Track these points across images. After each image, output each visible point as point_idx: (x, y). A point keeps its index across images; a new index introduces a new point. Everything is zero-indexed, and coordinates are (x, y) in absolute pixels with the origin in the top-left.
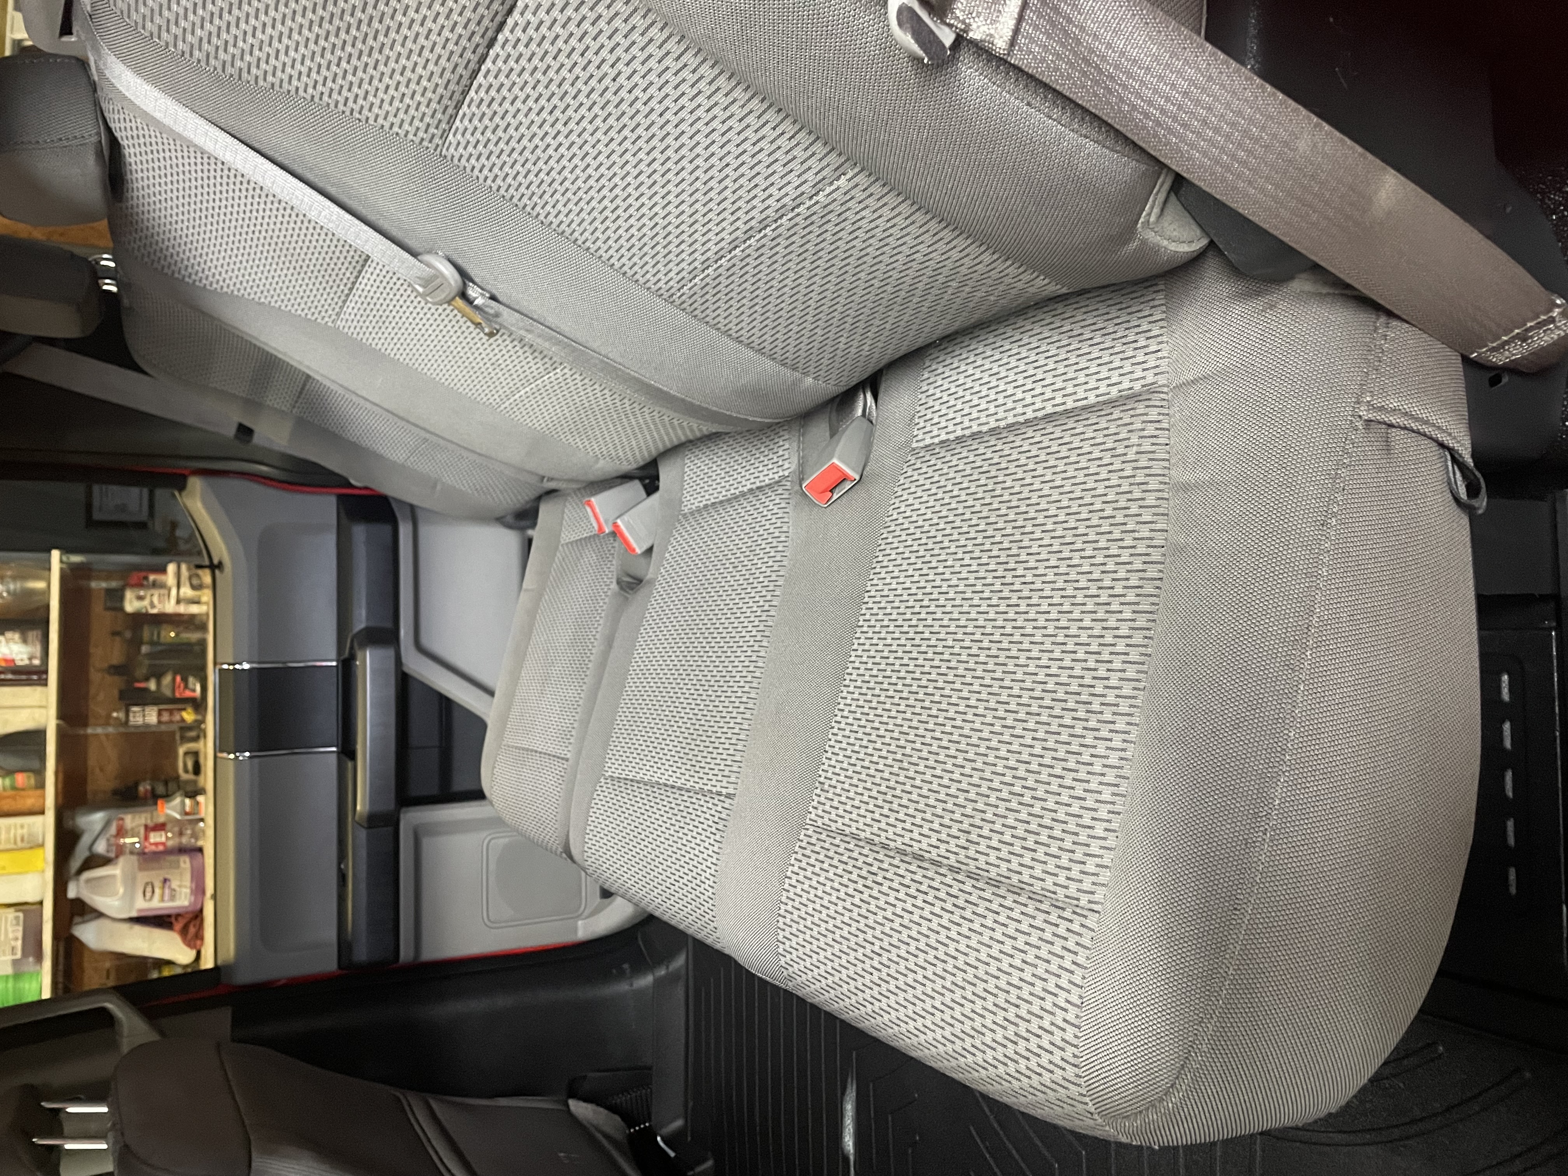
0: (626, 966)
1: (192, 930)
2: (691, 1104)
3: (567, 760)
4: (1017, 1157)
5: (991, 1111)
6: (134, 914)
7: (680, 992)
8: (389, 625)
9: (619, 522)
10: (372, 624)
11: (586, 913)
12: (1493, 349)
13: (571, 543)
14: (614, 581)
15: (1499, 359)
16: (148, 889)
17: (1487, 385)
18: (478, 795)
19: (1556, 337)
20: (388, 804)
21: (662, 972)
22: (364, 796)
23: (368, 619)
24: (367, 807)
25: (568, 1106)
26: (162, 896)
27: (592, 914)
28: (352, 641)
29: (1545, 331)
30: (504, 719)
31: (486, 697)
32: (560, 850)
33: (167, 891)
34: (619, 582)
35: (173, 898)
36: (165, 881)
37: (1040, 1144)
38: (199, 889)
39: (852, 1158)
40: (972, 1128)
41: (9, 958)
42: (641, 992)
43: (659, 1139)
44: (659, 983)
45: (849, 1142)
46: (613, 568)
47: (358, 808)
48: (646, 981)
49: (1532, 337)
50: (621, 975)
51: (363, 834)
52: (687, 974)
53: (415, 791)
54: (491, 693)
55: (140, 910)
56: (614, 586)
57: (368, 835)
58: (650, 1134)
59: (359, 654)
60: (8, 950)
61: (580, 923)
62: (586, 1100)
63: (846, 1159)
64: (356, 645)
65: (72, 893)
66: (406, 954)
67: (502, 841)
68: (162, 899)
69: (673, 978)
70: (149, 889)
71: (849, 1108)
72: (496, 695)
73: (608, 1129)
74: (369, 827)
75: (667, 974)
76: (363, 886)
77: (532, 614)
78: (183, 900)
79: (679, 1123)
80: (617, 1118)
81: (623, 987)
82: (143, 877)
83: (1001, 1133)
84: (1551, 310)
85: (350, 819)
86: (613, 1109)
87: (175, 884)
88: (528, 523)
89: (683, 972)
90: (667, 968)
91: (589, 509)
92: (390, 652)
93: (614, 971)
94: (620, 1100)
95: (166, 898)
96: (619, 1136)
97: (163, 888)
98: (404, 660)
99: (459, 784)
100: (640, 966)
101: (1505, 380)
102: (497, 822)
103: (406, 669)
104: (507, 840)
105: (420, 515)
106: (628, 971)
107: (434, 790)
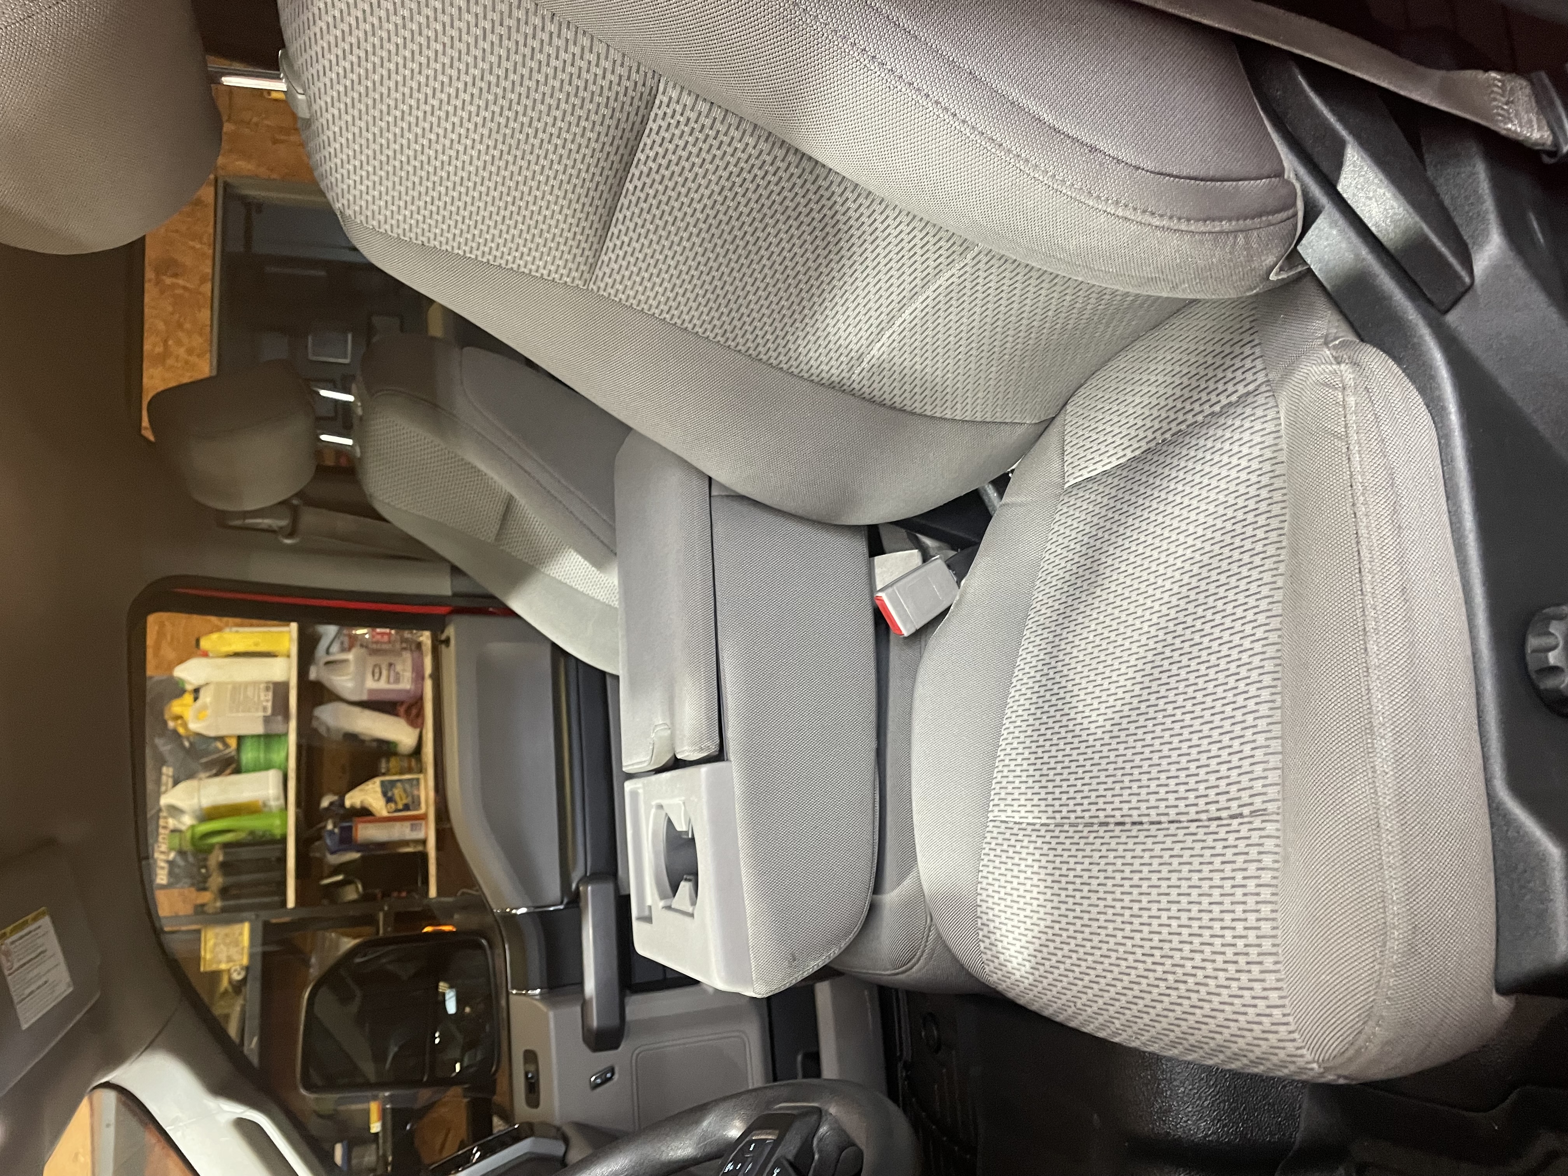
1: (414, 711)
6: (365, 697)
16: (377, 673)
26: (388, 677)
33: (392, 673)
35: (397, 680)
36: (390, 665)
38: (419, 676)
41: (261, 714)
55: (371, 691)
60: (261, 709)
65: (313, 675)
68: (388, 682)
70: (377, 670)
78: (406, 684)
82: (372, 661)
87: (399, 668)
95: (392, 679)
97: (389, 670)
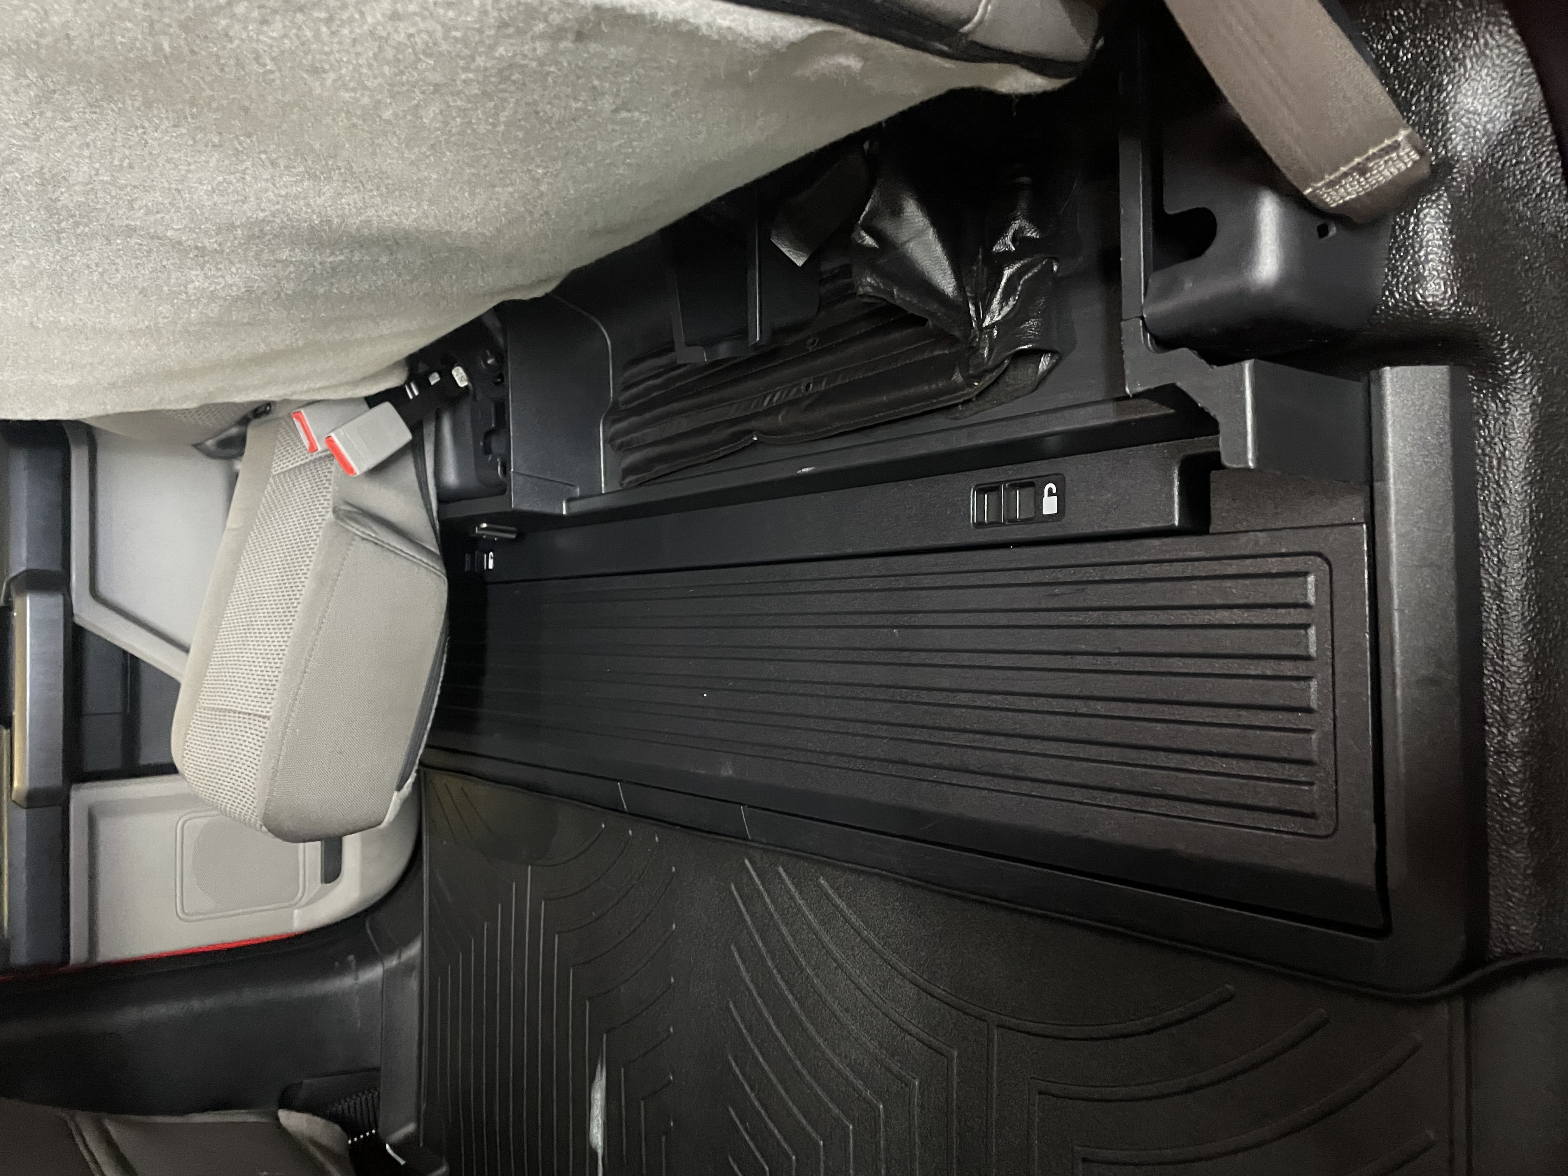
0: (351, 957)
2: (424, 1106)
3: (269, 718)
4: (779, 1136)
5: (752, 1089)
7: (413, 984)
8: (56, 567)
9: (333, 435)
10: (35, 565)
11: (303, 901)
12: (1331, 184)
13: (284, 473)
14: (330, 510)
15: (1333, 198)
17: (1316, 233)
18: (170, 769)
19: (1396, 172)
20: (55, 779)
21: (393, 962)
22: (22, 770)
23: (28, 560)
24: (27, 784)
25: (277, 1119)
27: (311, 902)
28: (8, 585)
29: (1386, 162)
30: (199, 677)
31: (183, 654)
32: (259, 822)
34: (335, 511)
37: (804, 1121)
39: (600, 1152)
40: (731, 1109)
42: (369, 986)
43: (388, 1147)
44: (390, 976)
45: (597, 1135)
46: (329, 496)
47: (16, 784)
48: (374, 973)
49: (1371, 169)
50: (343, 969)
51: (22, 815)
52: (422, 963)
53: (91, 764)
54: (186, 650)
56: (330, 516)
57: (29, 817)
58: (377, 1143)
59: (17, 602)
61: (296, 912)
62: (299, 1110)
63: (594, 1153)
64: (12, 587)
66: (77, 953)
67: (201, 822)
69: (406, 969)
71: (598, 1097)
72: (192, 651)
73: (325, 1140)
74: (29, 807)
75: (399, 964)
76: (23, 877)
77: (236, 556)
79: (411, 1128)
80: (337, 1128)
81: (346, 982)
83: (763, 1112)
84: (1396, 133)
85: (5, 797)
86: (333, 1118)
88: (233, 451)
89: (418, 960)
90: (400, 957)
91: (298, 424)
92: (59, 600)
93: (337, 964)
94: (341, 1107)
96: (338, 1148)
98: (75, 610)
99: (147, 757)
100: (367, 957)
101: (1333, 231)
102: (192, 800)
103: (77, 620)
104: (205, 821)
105: (100, 441)
106: (354, 963)
107: (116, 764)
